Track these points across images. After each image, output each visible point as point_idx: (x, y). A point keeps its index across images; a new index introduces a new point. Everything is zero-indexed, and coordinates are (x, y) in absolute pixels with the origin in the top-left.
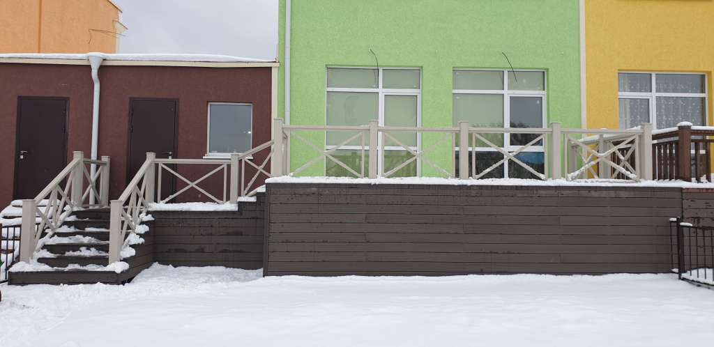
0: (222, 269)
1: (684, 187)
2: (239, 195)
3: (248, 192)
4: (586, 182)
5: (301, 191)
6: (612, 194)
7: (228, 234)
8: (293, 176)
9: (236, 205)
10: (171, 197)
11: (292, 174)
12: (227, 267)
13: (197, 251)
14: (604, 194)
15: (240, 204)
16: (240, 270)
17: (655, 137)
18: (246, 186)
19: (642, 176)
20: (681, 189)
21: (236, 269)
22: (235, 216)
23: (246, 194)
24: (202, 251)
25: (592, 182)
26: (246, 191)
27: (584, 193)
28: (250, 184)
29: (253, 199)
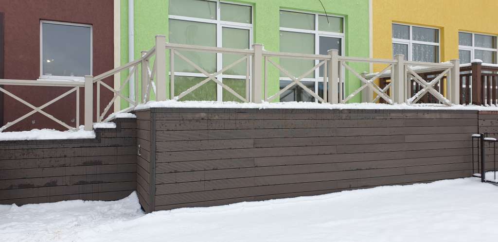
0: (79, 203)
1: (480, 110)
2: (95, 120)
3: (106, 117)
4: (419, 106)
5: (189, 116)
6: (438, 116)
7: (85, 164)
8: (178, 101)
9: (93, 132)
10: (9, 124)
11: (177, 98)
12: (85, 200)
13: (48, 185)
14: (433, 116)
15: (98, 131)
16: (100, 202)
17: (462, 69)
18: (102, 111)
19: (453, 102)
20: (478, 112)
21: (95, 201)
22: (92, 145)
23: (102, 120)
24: (53, 184)
25: (423, 106)
26: (102, 117)
27: (420, 115)
28: (106, 109)
29: (113, 126)
